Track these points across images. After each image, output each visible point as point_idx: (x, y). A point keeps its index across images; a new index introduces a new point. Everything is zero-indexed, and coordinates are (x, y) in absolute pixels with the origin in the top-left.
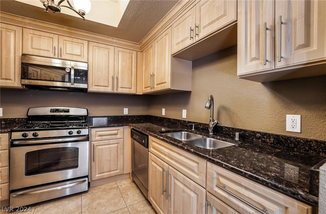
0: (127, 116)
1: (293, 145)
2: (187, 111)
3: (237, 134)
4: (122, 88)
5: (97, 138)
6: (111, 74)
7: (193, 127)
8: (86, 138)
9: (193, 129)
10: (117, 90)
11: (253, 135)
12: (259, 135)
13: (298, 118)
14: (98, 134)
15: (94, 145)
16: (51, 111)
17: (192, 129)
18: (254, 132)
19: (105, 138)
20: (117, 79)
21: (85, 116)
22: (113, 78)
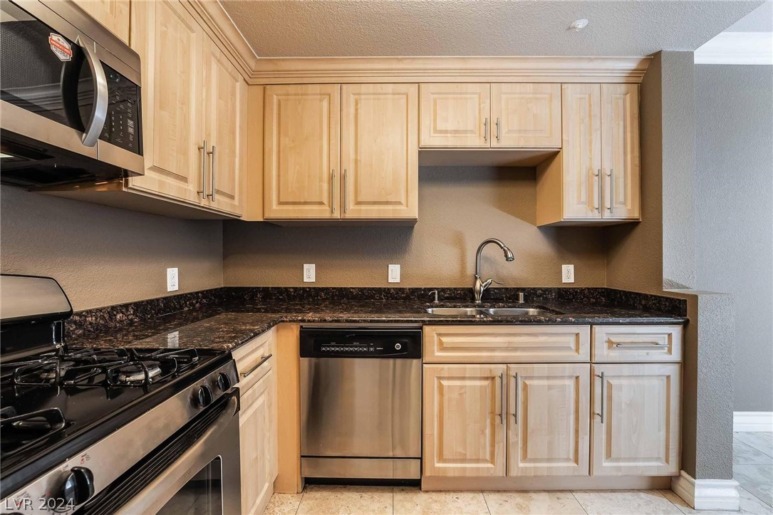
1: (571, 297)
2: (401, 267)
3: (521, 295)
7: (436, 296)
9: (436, 301)
11: (533, 294)
12: (540, 292)
13: (571, 267)
17: (434, 299)
18: (534, 289)
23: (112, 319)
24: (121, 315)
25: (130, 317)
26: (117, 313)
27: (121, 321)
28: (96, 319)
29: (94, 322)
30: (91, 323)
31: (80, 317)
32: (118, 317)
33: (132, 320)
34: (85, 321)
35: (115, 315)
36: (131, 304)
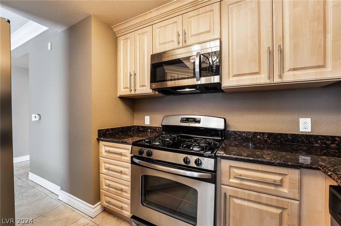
0: (307, 137)
4: (294, 69)
5: (232, 180)
6: (266, 44)
8: (209, 176)
10: (281, 77)
14: (234, 173)
15: (225, 194)
16: (181, 120)
19: (250, 186)
20: (282, 52)
21: (221, 130)
22: (271, 53)
23: (255, 137)
24: (260, 136)
25: (265, 139)
26: (258, 135)
27: (259, 139)
28: (247, 135)
29: (246, 136)
30: (244, 136)
31: (240, 133)
32: (258, 137)
33: (266, 140)
34: (242, 135)
35: (257, 136)
36: (266, 133)
